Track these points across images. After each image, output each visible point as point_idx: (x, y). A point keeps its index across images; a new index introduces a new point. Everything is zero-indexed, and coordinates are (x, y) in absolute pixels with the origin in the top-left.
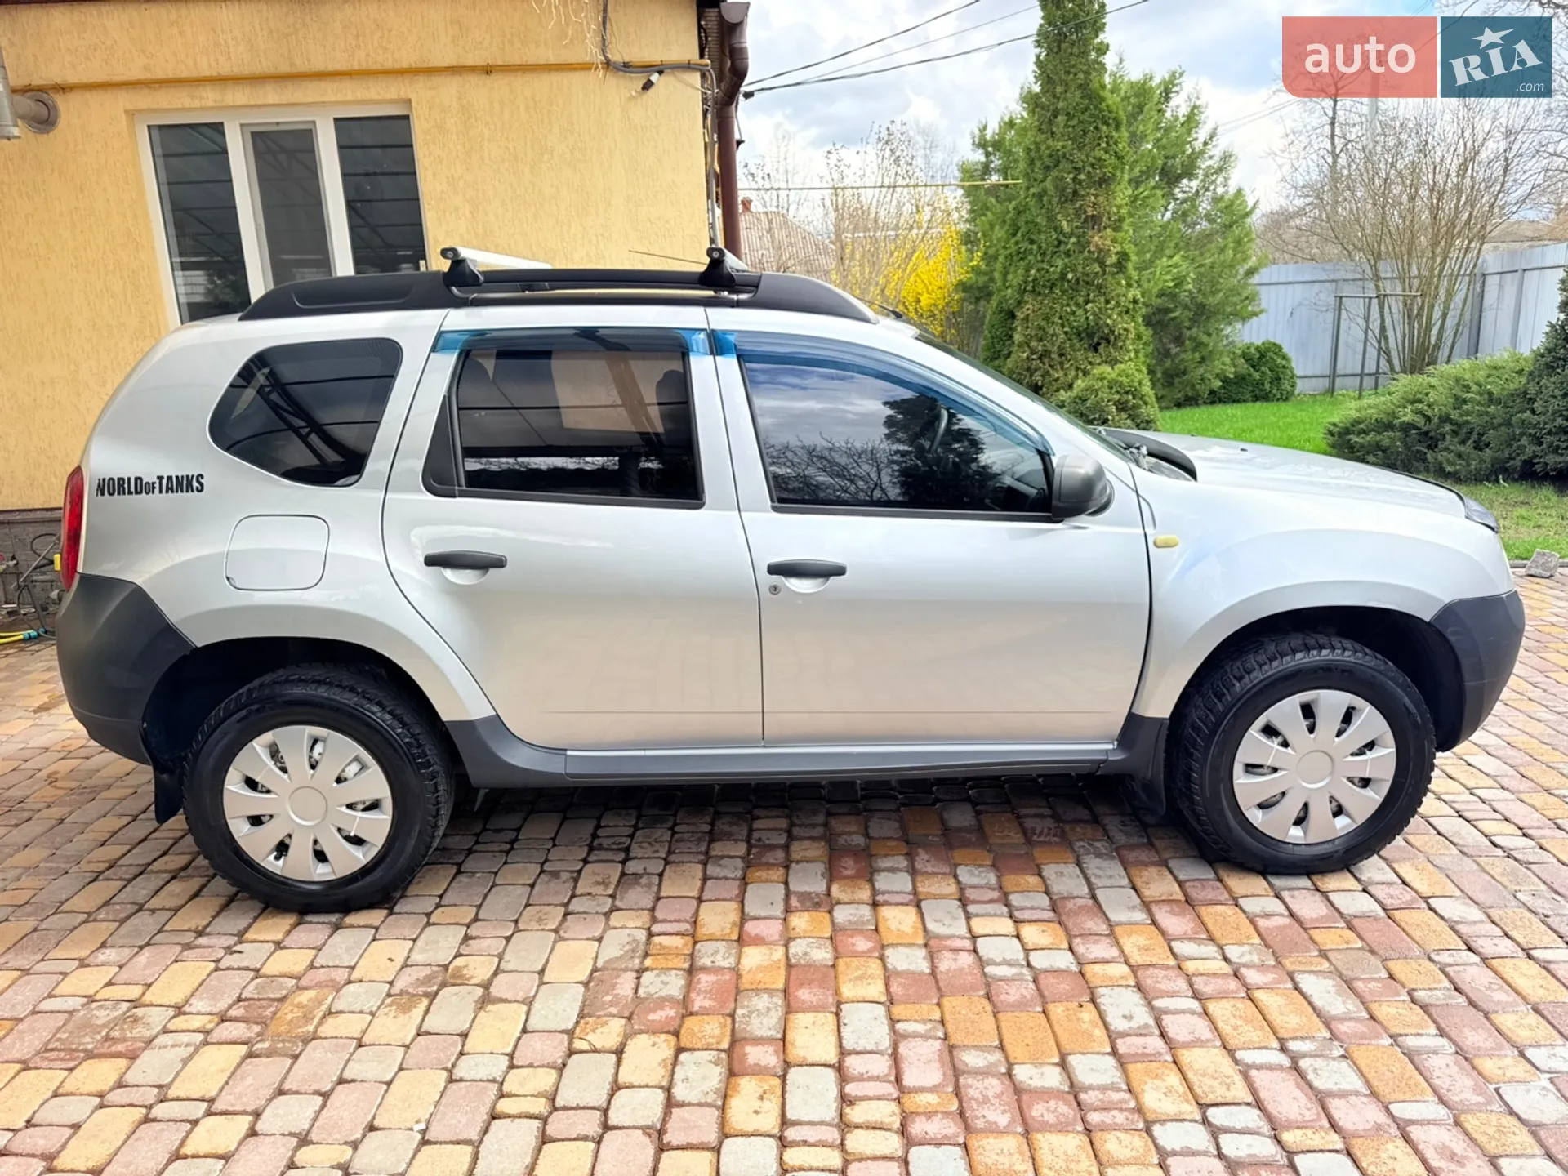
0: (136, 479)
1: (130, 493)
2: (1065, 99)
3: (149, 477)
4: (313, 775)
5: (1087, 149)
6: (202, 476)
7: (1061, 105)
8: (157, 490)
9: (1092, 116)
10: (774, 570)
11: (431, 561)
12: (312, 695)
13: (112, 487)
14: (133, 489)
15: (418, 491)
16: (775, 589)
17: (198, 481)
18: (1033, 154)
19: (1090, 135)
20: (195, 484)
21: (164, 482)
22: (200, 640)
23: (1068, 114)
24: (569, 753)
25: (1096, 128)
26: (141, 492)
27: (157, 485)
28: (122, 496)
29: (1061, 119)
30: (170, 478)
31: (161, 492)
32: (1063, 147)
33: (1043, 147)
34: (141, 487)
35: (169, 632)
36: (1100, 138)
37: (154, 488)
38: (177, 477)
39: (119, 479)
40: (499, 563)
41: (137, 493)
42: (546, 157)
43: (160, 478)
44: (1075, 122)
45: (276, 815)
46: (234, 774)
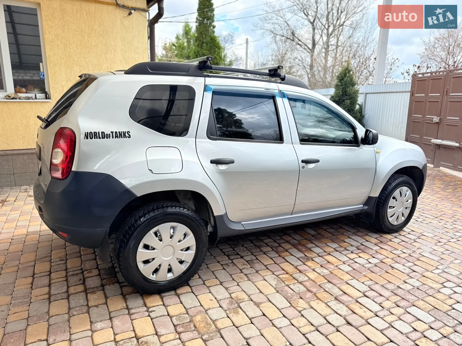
0: (102, 132)
1: (100, 138)
2: (206, 39)
3: (107, 132)
4: (171, 241)
5: (212, 54)
6: (129, 132)
7: (205, 40)
8: (111, 137)
9: (213, 45)
10: (303, 161)
11: (212, 162)
12: (174, 211)
13: (90, 135)
14: (101, 136)
15: (205, 139)
16: (303, 167)
17: (128, 134)
18: (197, 53)
19: (212, 50)
20: (127, 135)
21: (114, 134)
22: (139, 193)
23: (206, 43)
24: (242, 223)
25: (214, 48)
26: (104, 138)
27: (111, 135)
28: (96, 139)
29: (204, 44)
30: (116, 132)
31: (113, 137)
32: (206, 53)
33: (200, 52)
34: (104, 136)
35: (127, 191)
36: (216, 51)
37: (110, 136)
38: (119, 132)
39: (94, 133)
40: (232, 162)
41: (103, 138)
42: (93, 32)
43: (112, 132)
44: (208, 46)
45: (156, 258)
46: (141, 245)
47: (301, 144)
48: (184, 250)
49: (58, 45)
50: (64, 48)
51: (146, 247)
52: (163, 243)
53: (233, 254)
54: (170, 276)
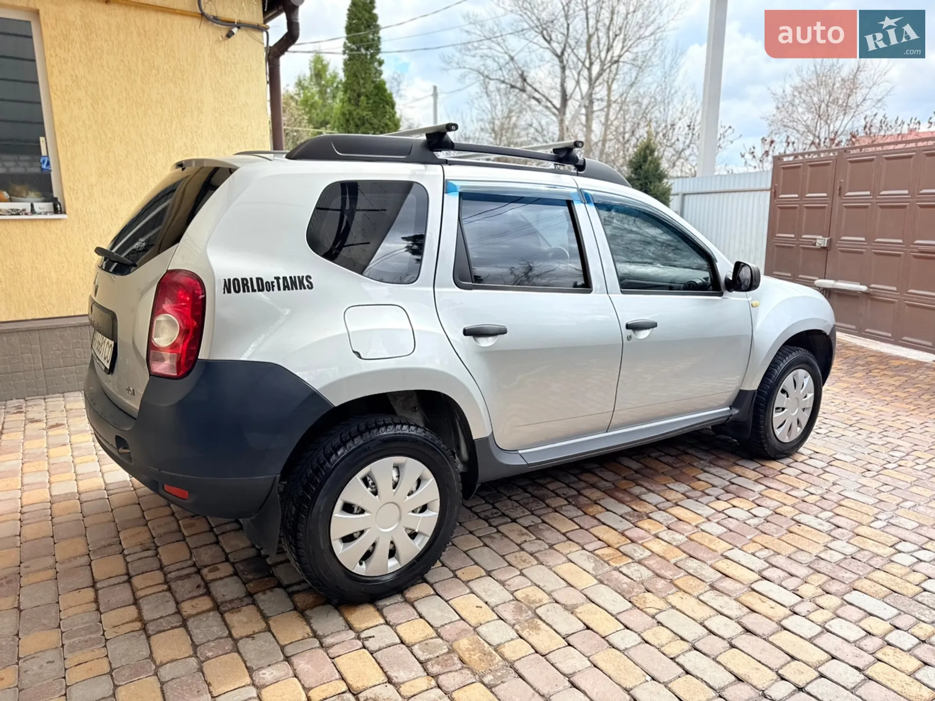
0: (258, 279)
1: (254, 290)
2: (365, 88)
3: (268, 278)
4: (395, 493)
5: (379, 117)
6: (310, 278)
7: (363, 90)
8: (276, 288)
9: (381, 99)
10: (628, 327)
11: (466, 332)
12: (399, 434)
13: (234, 286)
14: (256, 287)
15: (450, 286)
16: (629, 338)
17: (308, 281)
18: (347, 116)
19: (380, 110)
20: (306, 283)
21: (281, 281)
22: (337, 401)
23: (367, 96)
24: (520, 452)
25: (384, 106)
26: (263, 290)
27: (275, 284)
28: (247, 293)
29: (363, 98)
30: (285, 278)
31: (279, 289)
32: (367, 115)
33: (355, 113)
34: (262, 286)
35: (314, 396)
36: (386, 112)
37: (273, 286)
38: (291, 278)
39: (243, 279)
40: (503, 332)
41: (259, 290)
43: (277, 278)
44: (371, 101)
45: (366, 529)
46: (339, 504)
47: (623, 292)
48: (419, 510)
49: (80, 100)
50: (92, 105)
51: (348, 508)
52: (380, 498)
53: (496, 515)
54: (393, 565)
